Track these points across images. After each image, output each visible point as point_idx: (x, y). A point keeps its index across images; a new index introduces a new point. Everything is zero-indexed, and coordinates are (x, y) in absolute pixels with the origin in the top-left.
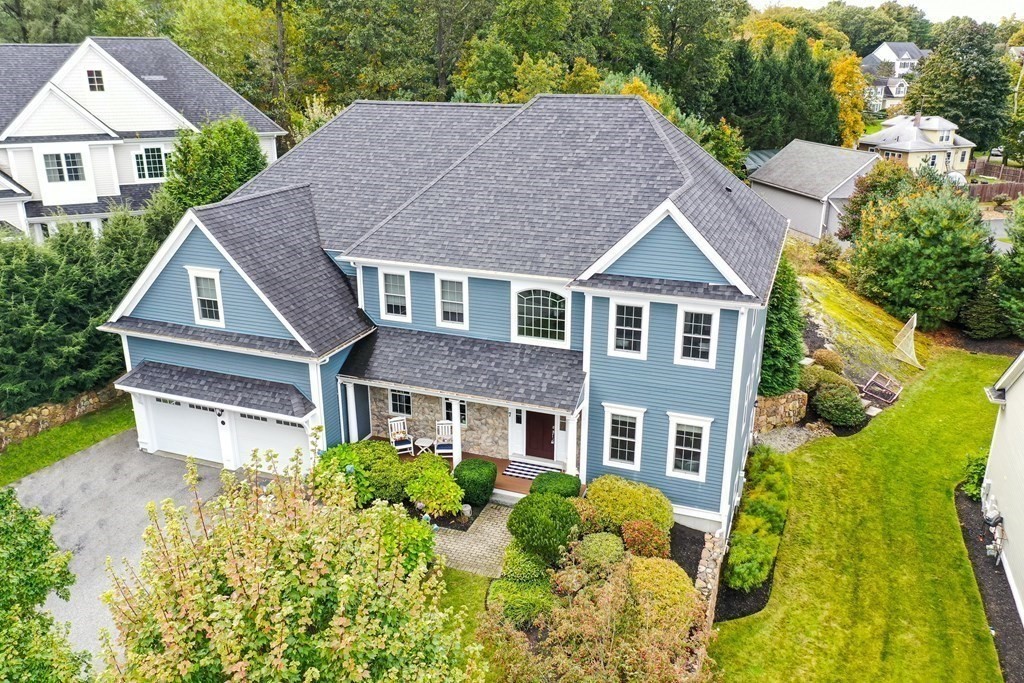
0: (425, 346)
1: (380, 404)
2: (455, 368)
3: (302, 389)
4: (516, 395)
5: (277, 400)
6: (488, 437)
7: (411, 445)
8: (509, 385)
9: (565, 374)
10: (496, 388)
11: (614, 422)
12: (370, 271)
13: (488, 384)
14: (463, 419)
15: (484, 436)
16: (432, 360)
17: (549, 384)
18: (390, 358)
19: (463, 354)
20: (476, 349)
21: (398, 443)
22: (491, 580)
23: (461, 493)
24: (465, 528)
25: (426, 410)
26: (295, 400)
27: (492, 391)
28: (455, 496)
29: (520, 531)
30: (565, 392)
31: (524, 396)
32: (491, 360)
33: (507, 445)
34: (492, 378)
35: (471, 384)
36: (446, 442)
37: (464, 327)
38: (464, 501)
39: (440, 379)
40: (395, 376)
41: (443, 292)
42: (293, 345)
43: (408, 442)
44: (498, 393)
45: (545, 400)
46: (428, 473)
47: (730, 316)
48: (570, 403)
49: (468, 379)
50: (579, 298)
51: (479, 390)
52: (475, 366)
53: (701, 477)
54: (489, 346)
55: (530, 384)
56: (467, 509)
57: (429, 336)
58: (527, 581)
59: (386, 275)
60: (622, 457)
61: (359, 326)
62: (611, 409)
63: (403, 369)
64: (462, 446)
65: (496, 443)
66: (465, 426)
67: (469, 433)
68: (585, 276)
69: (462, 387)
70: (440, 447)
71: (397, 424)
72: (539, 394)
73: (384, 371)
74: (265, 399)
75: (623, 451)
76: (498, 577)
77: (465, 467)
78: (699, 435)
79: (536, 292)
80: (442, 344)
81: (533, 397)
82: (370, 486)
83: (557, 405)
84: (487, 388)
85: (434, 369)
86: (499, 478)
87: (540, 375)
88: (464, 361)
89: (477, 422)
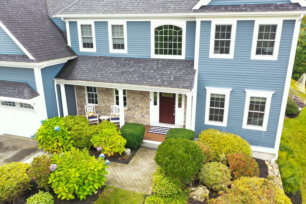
0: (104, 63)
1: (82, 99)
2: (120, 72)
3: (31, 85)
4: (156, 83)
5: (16, 91)
6: (139, 114)
7: (97, 119)
8: (151, 78)
9: (184, 71)
10: (144, 80)
11: (212, 99)
12: (73, 24)
13: (139, 78)
14: (125, 104)
15: (137, 113)
16: (107, 69)
17: (175, 77)
18: (84, 69)
19: (124, 65)
20: (132, 62)
21: (90, 118)
22: (145, 196)
23: (125, 141)
24: (127, 162)
25: (105, 101)
26: (26, 91)
27: (142, 82)
28: (120, 143)
29: (164, 162)
30: (184, 80)
31: (161, 83)
32: (140, 67)
33: (149, 117)
34: (142, 75)
35: (129, 79)
36: (116, 117)
37: (124, 52)
38: (126, 147)
39: (111, 78)
40: (86, 78)
41: (113, 32)
42: (24, 58)
43: (96, 117)
44: (145, 82)
45: (173, 84)
46: (105, 130)
47: (289, 24)
48: (189, 85)
49: (127, 77)
50: (191, 25)
51: (134, 82)
52: (131, 70)
53: (264, 128)
54: (138, 61)
55: (164, 77)
56: (128, 151)
57: (106, 58)
58: (170, 196)
59: (82, 26)
60: (216, 120)
61: (67, 53)
62: (211, 91)
63: (91, 74)
64: (125, 119)
65: (143, 116)
66: (126, 108)
67: (129, 112)
68: (197, 7)
69: (124, 81)
70: (113, 119)
71: (90, 108)
72: (170, 82)
73: (80, 75)
74: (10, 91)
75: (217, 115)
76: (150, 194)
77: (127, 127)
78: (264, 103)
79: (166, 27)
80: (113, 61)
81: (166, 83)
82: (71, 139)
83: (181, 87)
84: (139, 80)
85: (108, 73)
86: (146, 134)
87: (169, 72)
88: (125, 68)
89: (133, 106)
